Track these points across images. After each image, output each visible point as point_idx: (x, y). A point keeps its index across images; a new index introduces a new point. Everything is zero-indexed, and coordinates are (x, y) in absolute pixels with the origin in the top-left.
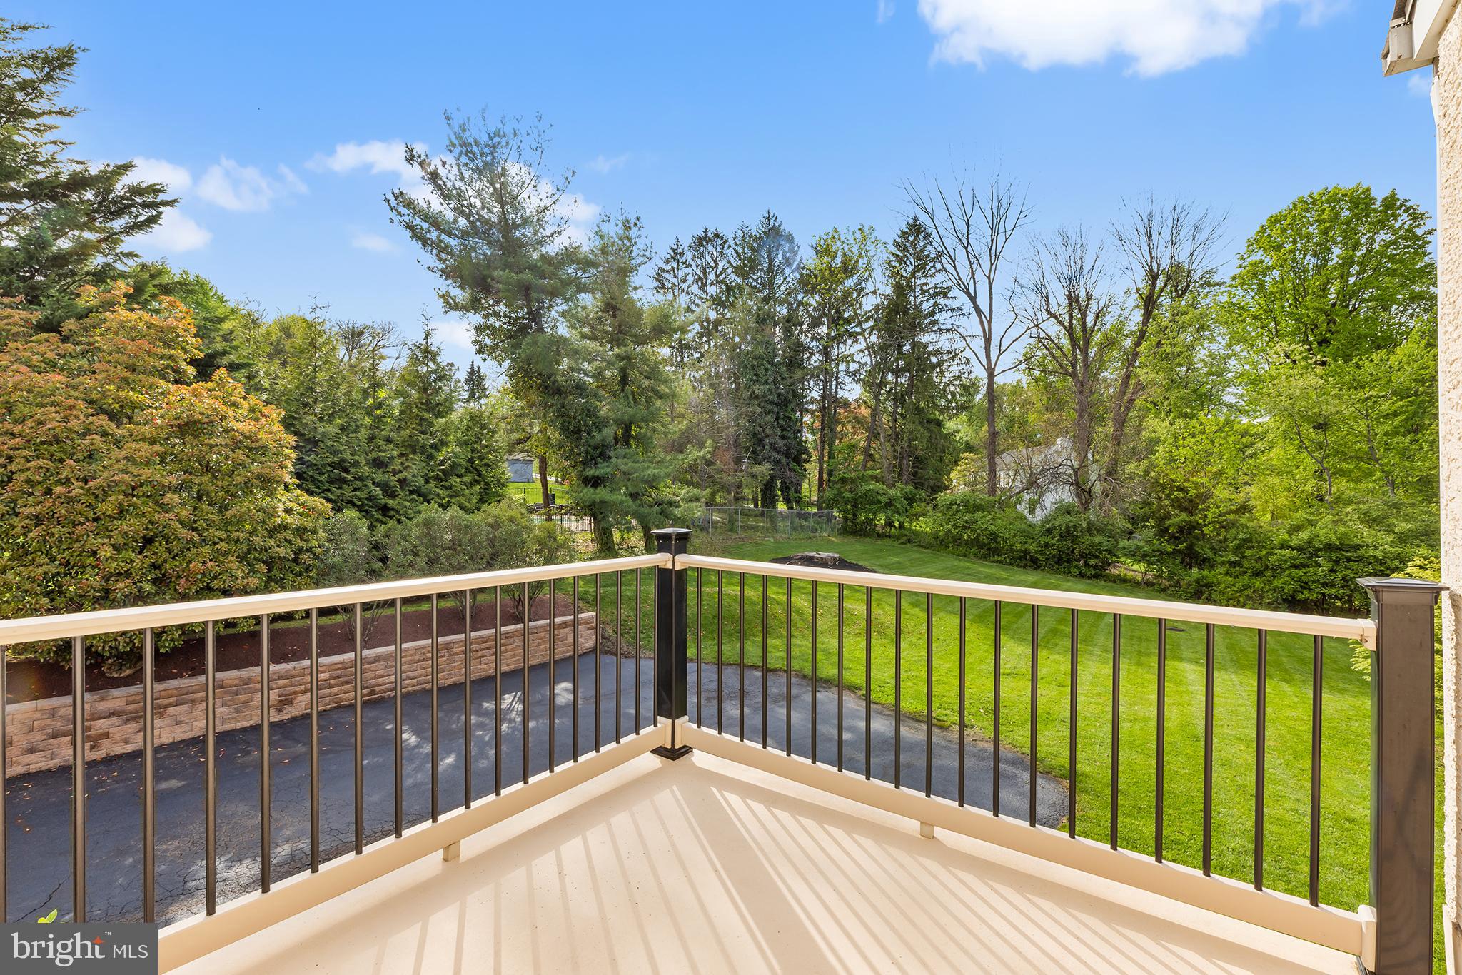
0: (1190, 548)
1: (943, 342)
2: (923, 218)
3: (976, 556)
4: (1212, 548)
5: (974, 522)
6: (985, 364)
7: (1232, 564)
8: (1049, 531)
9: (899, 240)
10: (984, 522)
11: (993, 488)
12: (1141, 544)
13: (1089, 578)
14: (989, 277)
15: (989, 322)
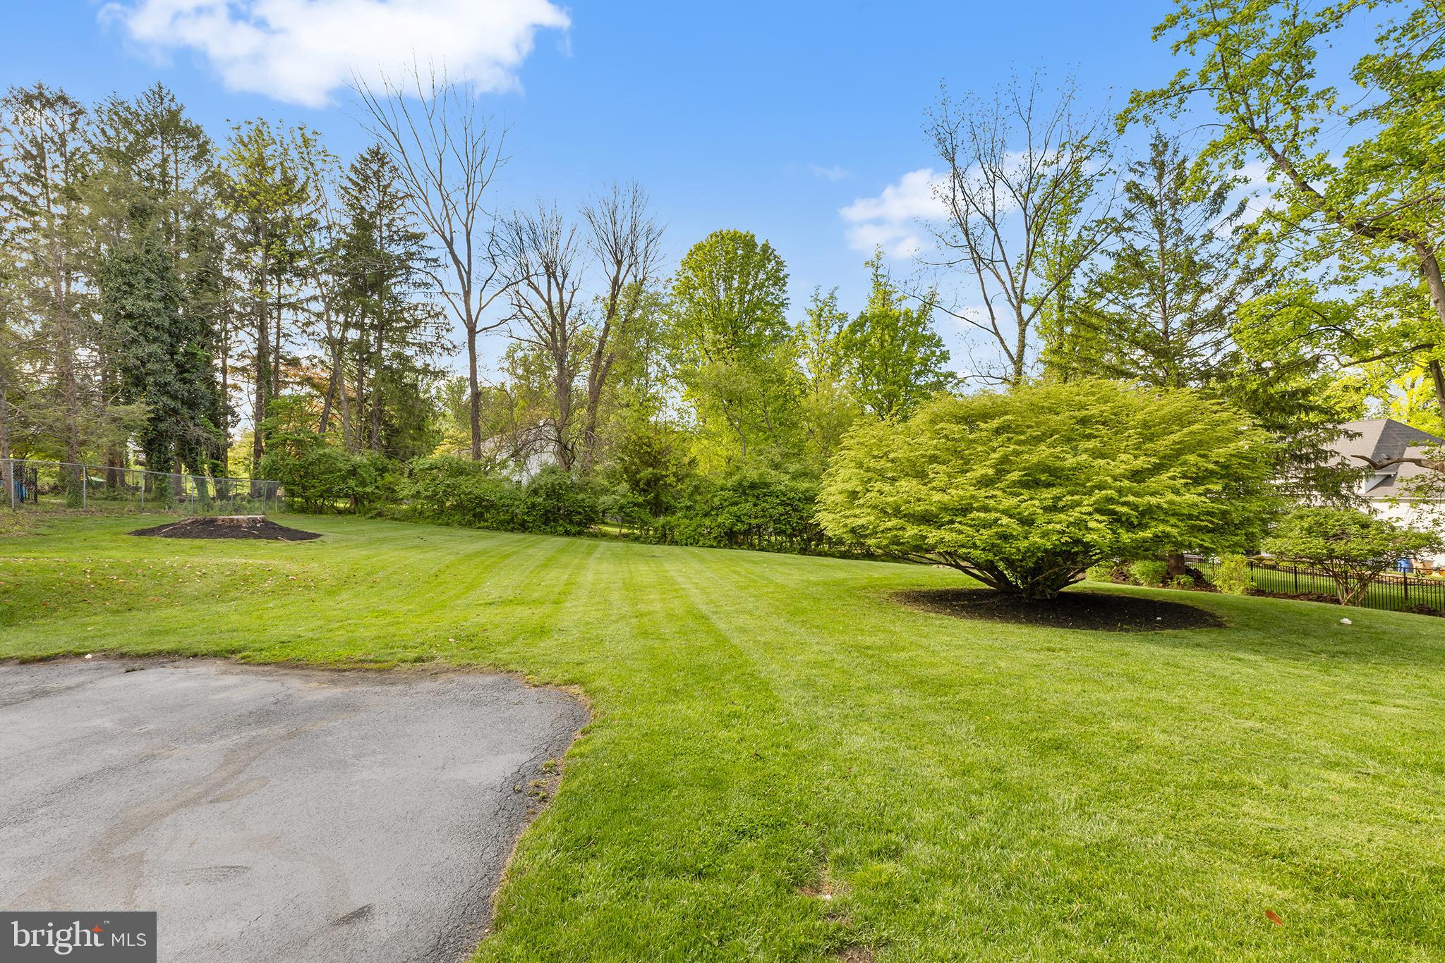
0: (657, 497)
1: (416, 297)
2: (387, 148)
3: (460, 523)
4: (673, 497)
5: (455, 487)
6: (465, 318)
7: (688, 508)
8: (535, 492)
9: (358, 165)
10: (467, 485)
11: (478, 454)
12: (618, 498)
13: (574, 535)
14: (466, 226)
15: (469, 274)
